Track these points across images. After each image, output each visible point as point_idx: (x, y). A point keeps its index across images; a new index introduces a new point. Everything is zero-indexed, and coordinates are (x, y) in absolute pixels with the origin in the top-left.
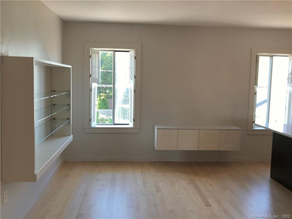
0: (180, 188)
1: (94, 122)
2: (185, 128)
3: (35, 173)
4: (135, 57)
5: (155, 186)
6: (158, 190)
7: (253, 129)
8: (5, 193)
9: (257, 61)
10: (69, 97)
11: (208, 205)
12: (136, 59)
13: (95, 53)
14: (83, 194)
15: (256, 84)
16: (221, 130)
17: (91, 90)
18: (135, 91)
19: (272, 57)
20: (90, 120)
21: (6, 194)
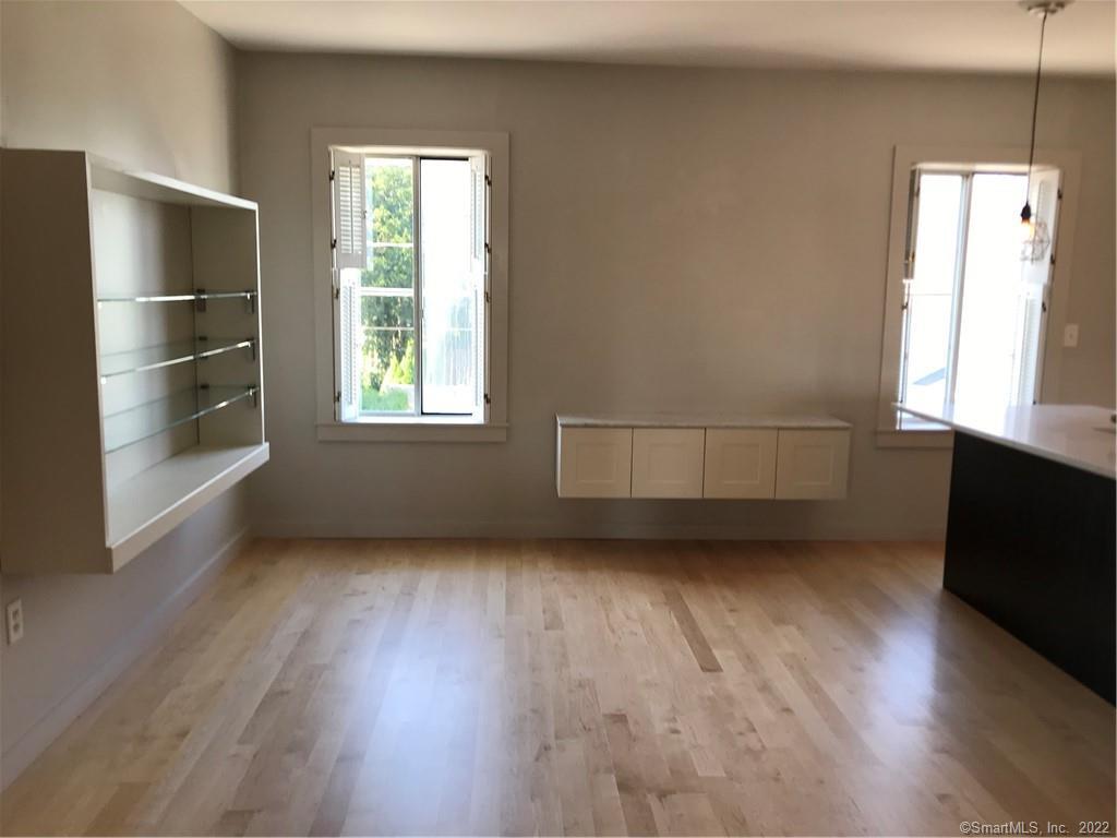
0: (628, 618)
1: (351, 403)
2: (657, 424)
3: (108, 544)
4: (486, 177)
5: (544, 612)
6: (554, 623)
7: (898, 428)
8: (11, 609)
9: (913, 193)
10: (253, 311)
11: (710, 667)
12: (490, 183)
13: (349, 164)
14: (299, 636)
15: (908, 272)
16: (779, 429)
17: (338, 292)
18: (488, 298)
19: (967, 175)
20: (337, 398)
21: (16, 613)
